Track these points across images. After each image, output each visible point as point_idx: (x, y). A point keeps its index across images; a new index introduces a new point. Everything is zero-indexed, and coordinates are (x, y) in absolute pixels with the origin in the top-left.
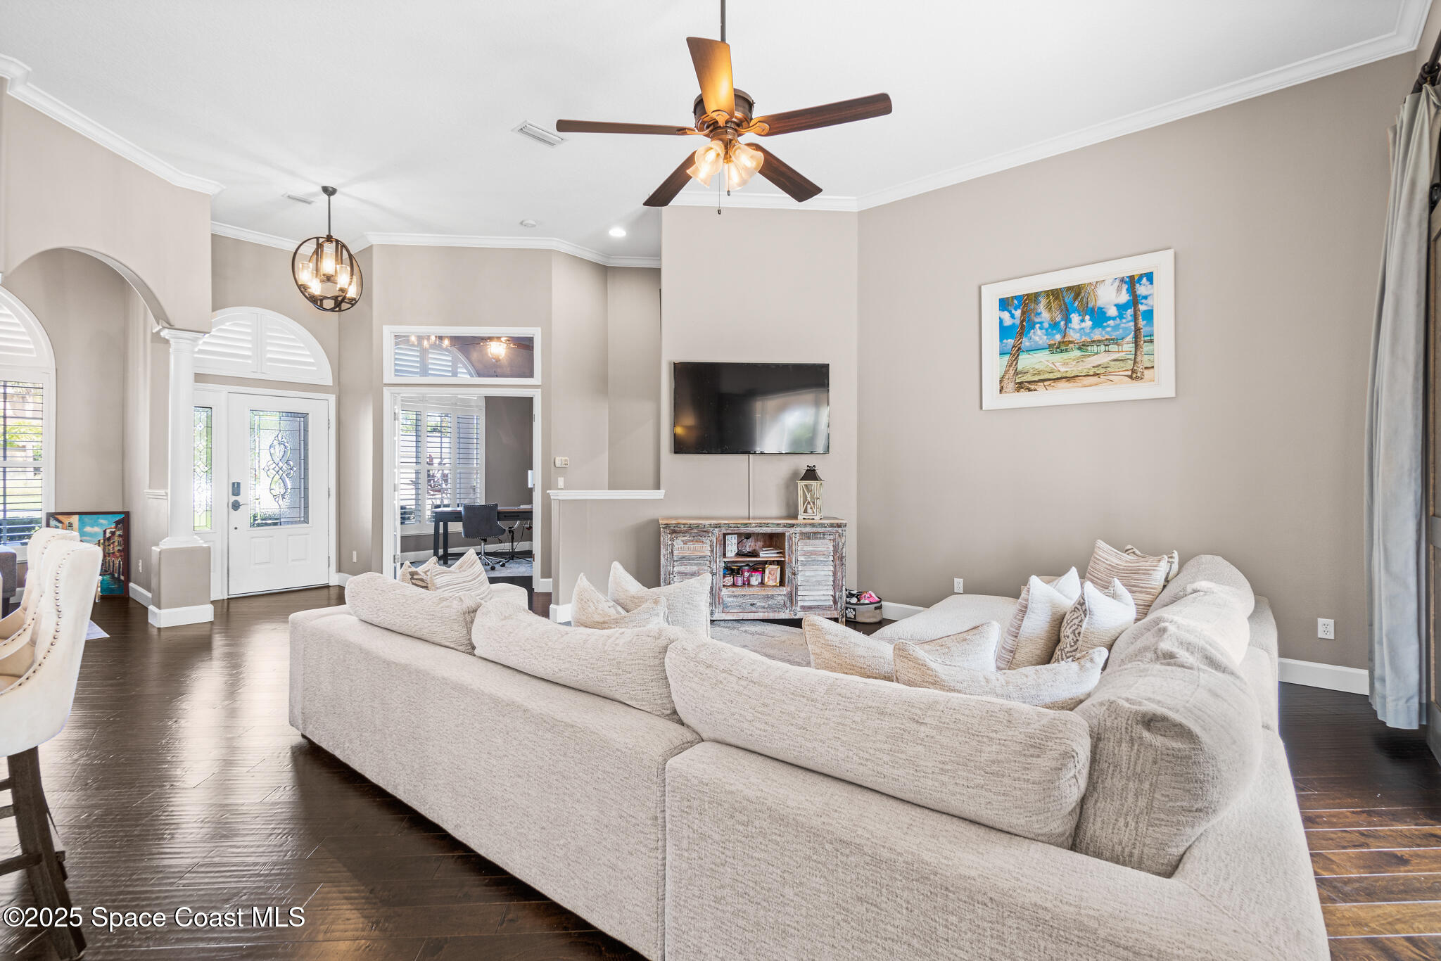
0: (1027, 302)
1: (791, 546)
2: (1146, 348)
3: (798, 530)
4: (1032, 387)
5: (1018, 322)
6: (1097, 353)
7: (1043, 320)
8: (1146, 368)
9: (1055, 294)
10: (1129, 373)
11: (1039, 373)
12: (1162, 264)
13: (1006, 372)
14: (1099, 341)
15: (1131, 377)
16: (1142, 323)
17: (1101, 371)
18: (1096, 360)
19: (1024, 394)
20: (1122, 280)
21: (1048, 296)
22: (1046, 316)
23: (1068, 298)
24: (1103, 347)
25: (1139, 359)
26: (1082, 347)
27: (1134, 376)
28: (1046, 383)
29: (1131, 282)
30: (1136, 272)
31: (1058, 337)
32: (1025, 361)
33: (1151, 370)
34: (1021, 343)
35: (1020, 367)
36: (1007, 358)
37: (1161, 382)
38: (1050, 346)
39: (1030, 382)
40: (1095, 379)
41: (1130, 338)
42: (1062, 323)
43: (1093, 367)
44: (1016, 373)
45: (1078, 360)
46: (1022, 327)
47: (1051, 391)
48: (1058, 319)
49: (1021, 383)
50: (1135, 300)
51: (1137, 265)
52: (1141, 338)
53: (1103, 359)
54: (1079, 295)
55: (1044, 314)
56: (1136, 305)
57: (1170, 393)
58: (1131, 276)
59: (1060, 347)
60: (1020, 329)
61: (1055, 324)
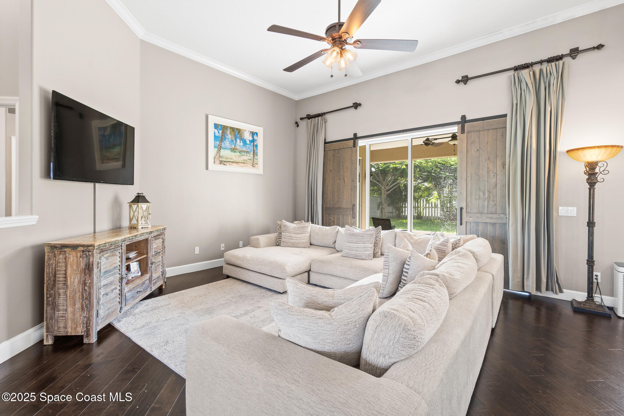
0: (224, 128)
1: (150, 246)
2: (256, 157)
3: (153, 235)
4: (225, 163)
5: (221, 135)
6: (244, 155)
7: (229, 138)
8: (256, 164)
9: (233, 129)
10: (252, 164)
11: (227, 158)
12: (259, 130)
13: (216, 155)
14: (245, 151)
15: (252, 166)
16: (255, 149)
17: (245, 162)
19: (222, 166)
20: (251, 132)
21: (230, 129)
23: (236, 132)
25: (254, 160)
28: (230, 163)
31: (233, 146)
32: (223, 152)
33: (257, 165)
34: (221, 144)
35: (221, 155)
36: (216, 149)
37: (260, 169)
38: (231, 149)
39: (224, 161)
40: (244, 164)
41: (252, 153)
42: (235, 141)
43: (243, 160)
44: (220, 157)
45: (239, 156)
47: (231, 166)
49: (221, 161)
51: (255, 129)
52: (255, 154)
53: (245, 158)
54: (239, 132)
55: (229, 136)
56: (254, 142)
57: (262, 173)
58: (253, 132)
59: (234, 150)
60: (221, 139)
61: (232, 141)
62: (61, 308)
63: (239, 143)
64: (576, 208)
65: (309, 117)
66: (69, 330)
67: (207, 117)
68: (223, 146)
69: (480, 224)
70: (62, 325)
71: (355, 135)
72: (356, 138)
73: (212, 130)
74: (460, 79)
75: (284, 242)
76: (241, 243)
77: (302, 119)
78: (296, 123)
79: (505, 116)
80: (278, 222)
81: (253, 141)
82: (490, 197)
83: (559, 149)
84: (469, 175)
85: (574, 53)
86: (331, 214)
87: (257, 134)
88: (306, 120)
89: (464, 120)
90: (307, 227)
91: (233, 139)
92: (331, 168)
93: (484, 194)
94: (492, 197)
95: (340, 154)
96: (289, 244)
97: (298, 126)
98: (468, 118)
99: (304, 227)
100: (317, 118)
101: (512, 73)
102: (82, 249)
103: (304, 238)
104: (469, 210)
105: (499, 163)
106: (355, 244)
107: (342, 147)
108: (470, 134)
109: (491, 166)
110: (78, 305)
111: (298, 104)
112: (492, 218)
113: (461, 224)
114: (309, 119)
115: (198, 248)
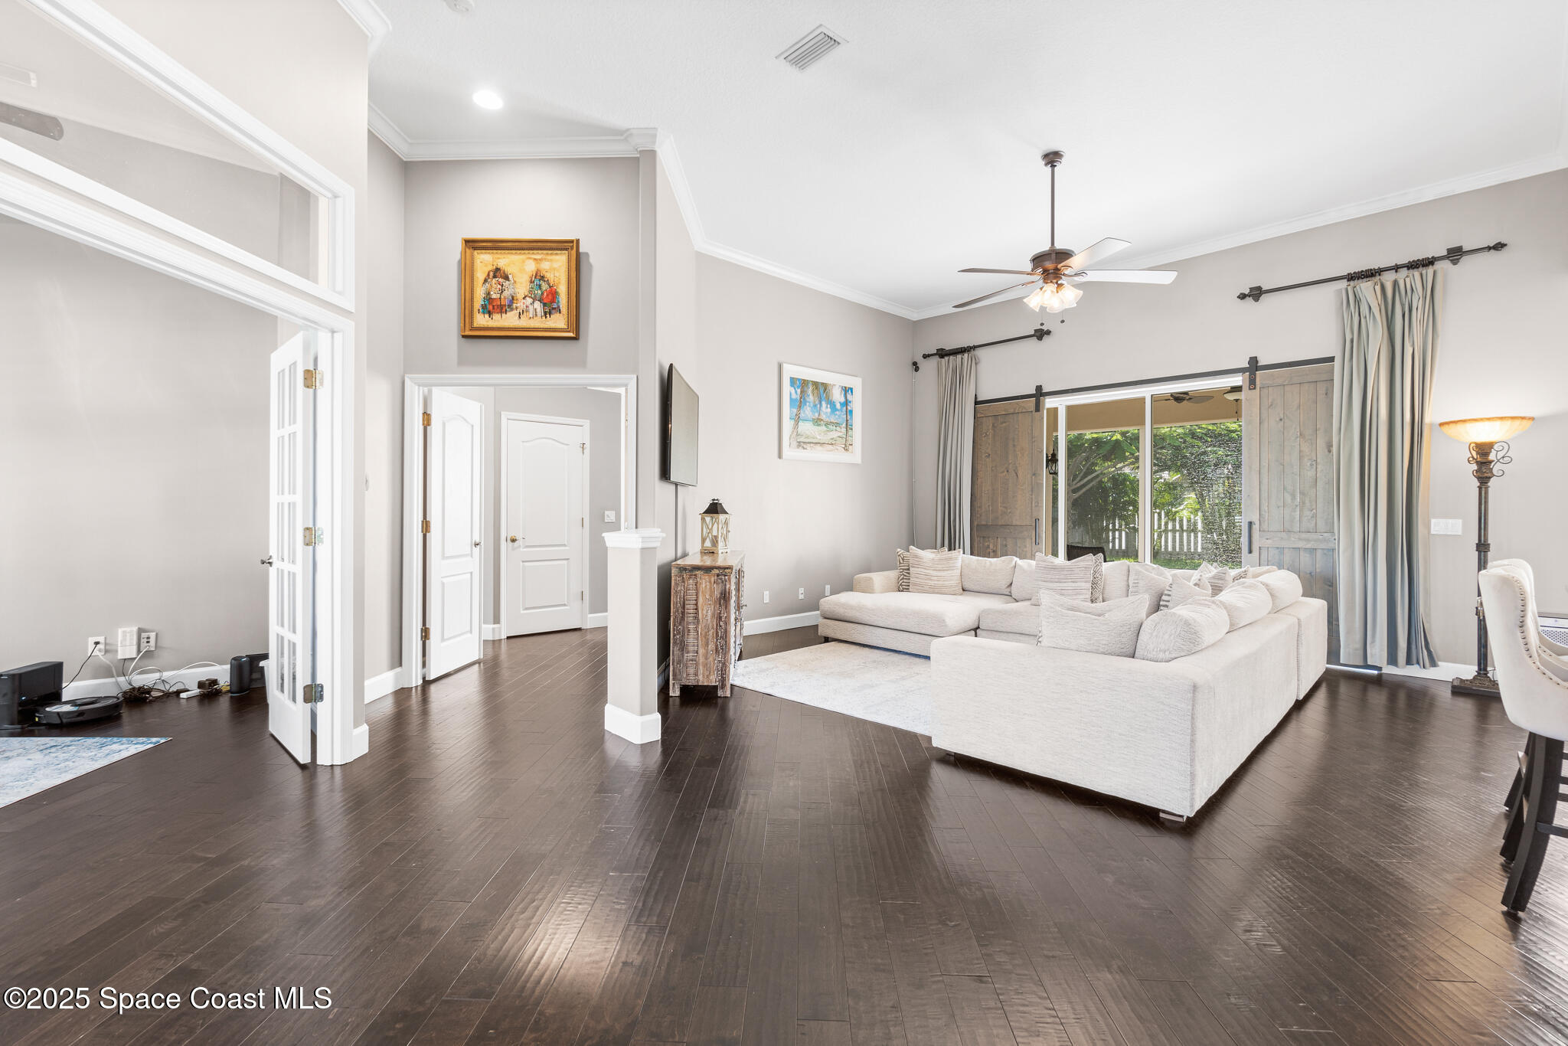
0: (804, 383)
2: (850, 432)
4: (805, 446)
5: (799, 397)
6: (832, 430)
7: (810, 400)
8: (850, 444)
9: (816, 384)
10: (844, 446)
11: (807, 437)
12: (856, 383)
13: (793, 432)
14: (833, 423)
15: (844, 448)
16: (849, 418)
17: (834, 442)
18: (831, 435)
19: (801, 450)
20: (842, 388)
21: (813, 385)
22: (811, 397)
23: (822, 390)
24: (834, 427)
25: (847, 438)
27: (846, 448)
28: (812, 445)
29: (845, 391)
30: (847, 385)
31: (816, 415)
32: (802, 427)
33: (852, 446)
34: (800, 413)
35: (799, 431)
36: (793, 422)
37: (856, 456)
38: (813, 420)
39: (804, 443)
40: (829, 446)
41: (844, 425)
42: (818, 406)
43: (831, 439)
44: (798, 435)
45: (826, 433)
47: (812, 450)
49: (799, 442)
51: (848, 381)
52: (849, 427)
53: (834, 435)
54: (825, 389)
56: (847, 405)
57: (859, 461)
58: (845, 387)
59: (817, 422)
60: (800, 403)
61: (815, 406)
62: (691, 648)
63: (825, 409)
64: (1460, 521)
65: (942, 354)
66: (701, 677)
67: (780, 367)
68: (802, 415)
69: (1286, 551)
70: (691, 671)
71: (1039, 388)
72: (1040, 394)
73: (787, 387)
74: (1247, 292)
75: (915, 584)
76: (828, 587)
77: (925, 356)
78: (915, 364)
79: (1331, 359)
80: (899, 550)
81: (846, 403)
82: (1304, 503)
83: (1427, 419)
84: (1265, 464)
85: (1455, 254)
86: (989, 537)
87: (851, 389)
88: (935, 360)
89: (1254, 365)
90: (956, 559)
91: (817, 402)
92: (989, 451)
93: (1294, 497)
94: (1307, 502)
95: (1007, 423)
96: (926, 588)
97: (917, 369)
98: (1262, 362)
99: (951, 559)
100: (959, 357)
101: (1344, 284)
102: (717, 571)
103: (952, 578)
104: (1265, 527)
105: (1321, 443)
106: (1058, 584)
107: (1012, 411)
108: (1265, 391)
109: (1306, 448)
110: (711, 646)
111: (915, 328)
112: (1308, 540)
113: (1250, 552)
114: (942, 356)
115: (768, 592)
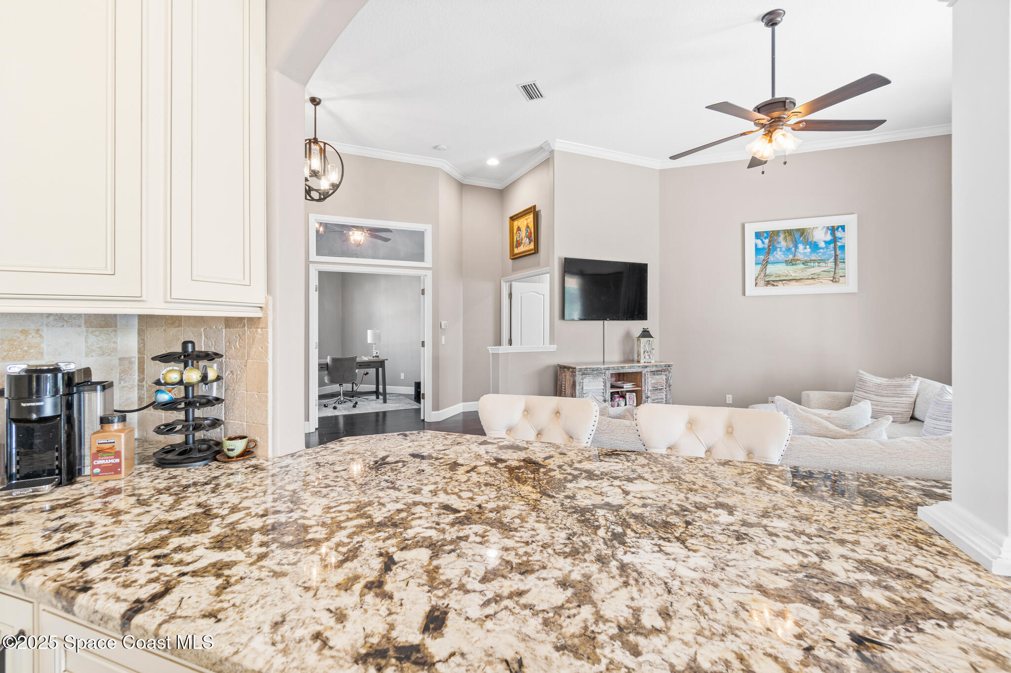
0: (773, 235)
1: (645, 380)
2: (841, 265)
3: (648, 369)
4: (775, 284)
5: (766, 246)
9: (789, 232)
11: (779, 276)
12: (851, 221)
13: (759, 274)
14: (815, 260)
15: (832, 281)
16: (838, 252)
18: (812, 271)
19: (770, 287)
20: (828, 228)
21: (785, 233)
22: (783, 244)
23: (797, 235)
24: (817, 264)
25: (837, 271)
26: (805, 263)
27: (834, 280)
28: (784, 282)
29: (833, 230)
30: (836, 224)
31: (791, 257)
32: (770, 269)
34: (768, 258)
35: (768, 272)
36: (759, 266)
37: (850, 283)
38: (786, 261)
39: (773, 281)
40: (813, 281)
41: (832, 260)
42: (793, 249)
44: (765, 275)
45: (803, 270)
46: (769, 249)
47: (786, 286)
48: (791, 246)
49: (768, 281)
50: (835, 240)
51: (837, 221)
52: (837, 260)
54: (803, 234)
55: (782, 243)
57: (855, 290)
58: (833, 227)
59: (791, 262)
60: (767, 251)
67: (743, 227)
73: (753, 242)
102: (572, 370)
103: (901, 405)
115: (730, 396)
